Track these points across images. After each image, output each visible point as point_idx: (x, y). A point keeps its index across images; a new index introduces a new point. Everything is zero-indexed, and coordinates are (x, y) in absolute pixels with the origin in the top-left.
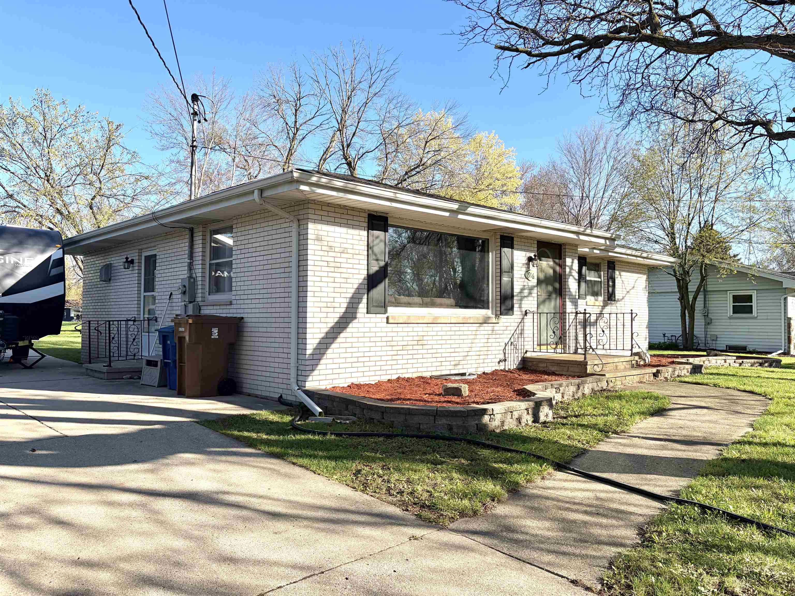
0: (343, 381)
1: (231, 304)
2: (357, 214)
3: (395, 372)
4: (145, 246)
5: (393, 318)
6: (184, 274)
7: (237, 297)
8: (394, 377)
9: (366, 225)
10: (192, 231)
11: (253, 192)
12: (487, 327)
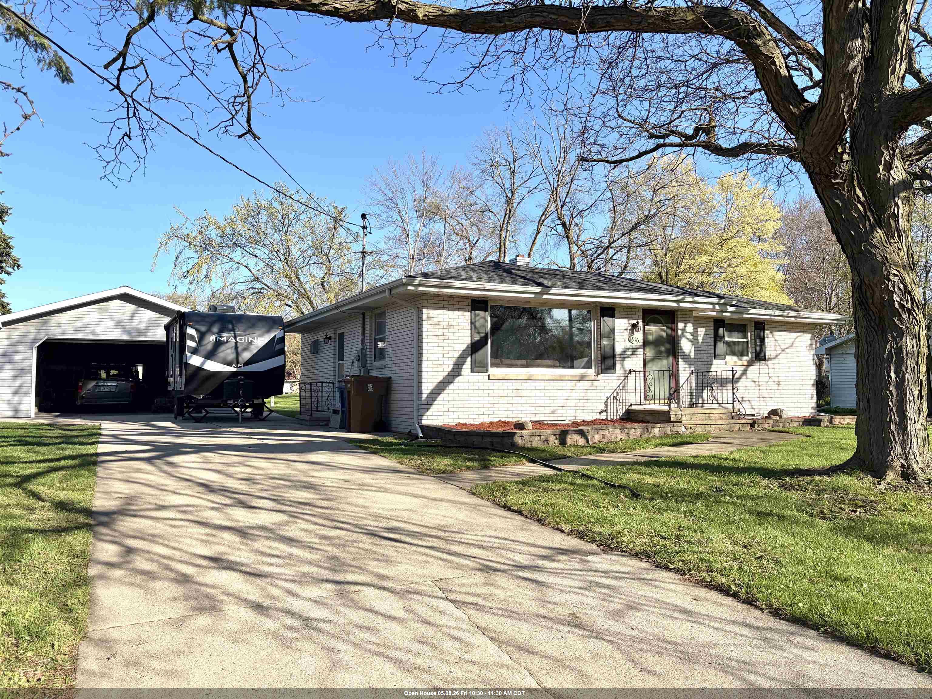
0: (452, 420)
1: (385, 368)
2: (462, 300)
3: (496, 416)
4: (339, 326)
5: (493, 375)
6: (360, 347)
7: (389, 363)
8: (496, 420)
9: (469, 307)
10: (363, 314)
11: (385, 291)
12: (586, 383)
